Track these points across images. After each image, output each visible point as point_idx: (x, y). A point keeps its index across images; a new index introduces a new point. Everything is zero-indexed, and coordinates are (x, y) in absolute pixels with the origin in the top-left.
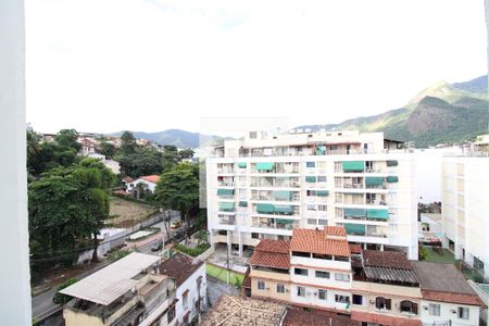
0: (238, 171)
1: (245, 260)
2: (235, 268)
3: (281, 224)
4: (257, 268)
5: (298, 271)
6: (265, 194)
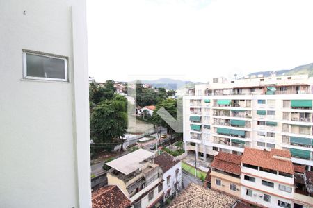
0: (204, 105)
1: (208, 164)
2: (201, 168)
3: (235, 143)
4: (216, 170)
5: (247, 178)
6: (223, 121)
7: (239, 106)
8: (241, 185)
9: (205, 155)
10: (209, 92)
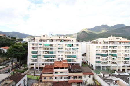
0: (39, 46)
1: (40, 72)
2: (37, 74)
3: (51, 60)
4: (44, 73)
5: (55, 73)
6: (46, 52)
7: (52, 46)
8: (53, 76)
9: (38, 68)
10: (41, 40)
